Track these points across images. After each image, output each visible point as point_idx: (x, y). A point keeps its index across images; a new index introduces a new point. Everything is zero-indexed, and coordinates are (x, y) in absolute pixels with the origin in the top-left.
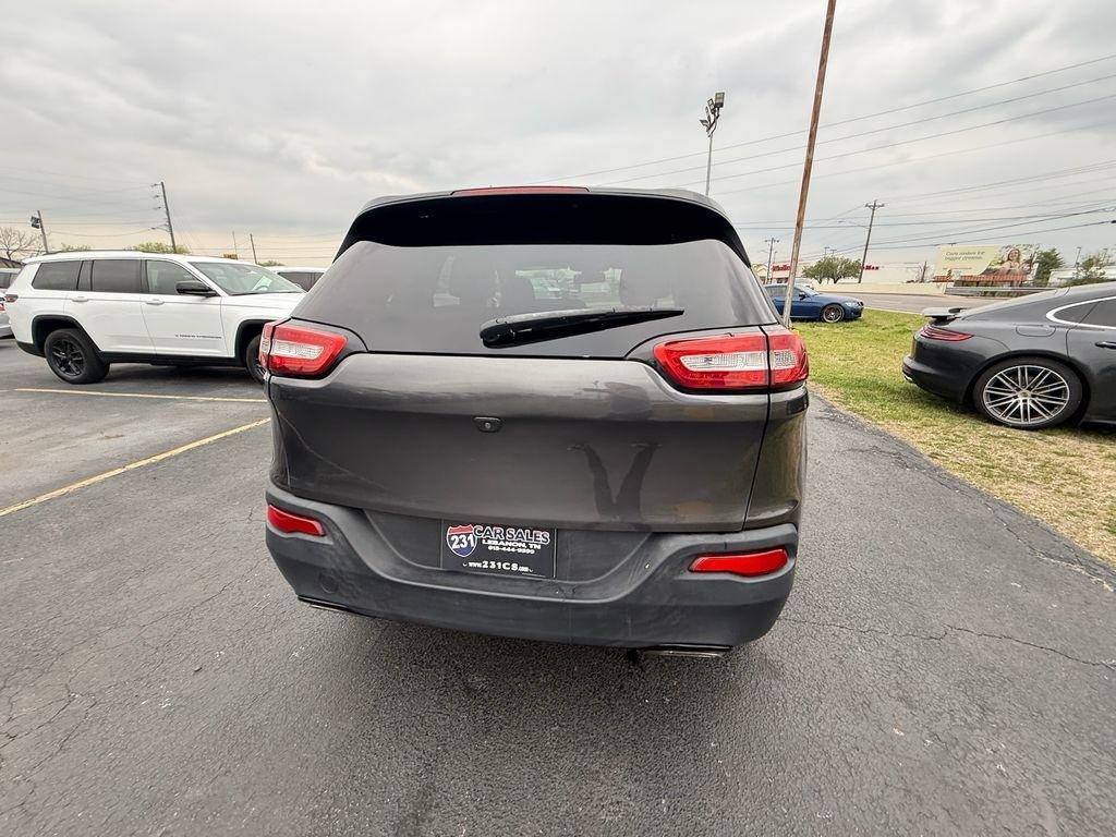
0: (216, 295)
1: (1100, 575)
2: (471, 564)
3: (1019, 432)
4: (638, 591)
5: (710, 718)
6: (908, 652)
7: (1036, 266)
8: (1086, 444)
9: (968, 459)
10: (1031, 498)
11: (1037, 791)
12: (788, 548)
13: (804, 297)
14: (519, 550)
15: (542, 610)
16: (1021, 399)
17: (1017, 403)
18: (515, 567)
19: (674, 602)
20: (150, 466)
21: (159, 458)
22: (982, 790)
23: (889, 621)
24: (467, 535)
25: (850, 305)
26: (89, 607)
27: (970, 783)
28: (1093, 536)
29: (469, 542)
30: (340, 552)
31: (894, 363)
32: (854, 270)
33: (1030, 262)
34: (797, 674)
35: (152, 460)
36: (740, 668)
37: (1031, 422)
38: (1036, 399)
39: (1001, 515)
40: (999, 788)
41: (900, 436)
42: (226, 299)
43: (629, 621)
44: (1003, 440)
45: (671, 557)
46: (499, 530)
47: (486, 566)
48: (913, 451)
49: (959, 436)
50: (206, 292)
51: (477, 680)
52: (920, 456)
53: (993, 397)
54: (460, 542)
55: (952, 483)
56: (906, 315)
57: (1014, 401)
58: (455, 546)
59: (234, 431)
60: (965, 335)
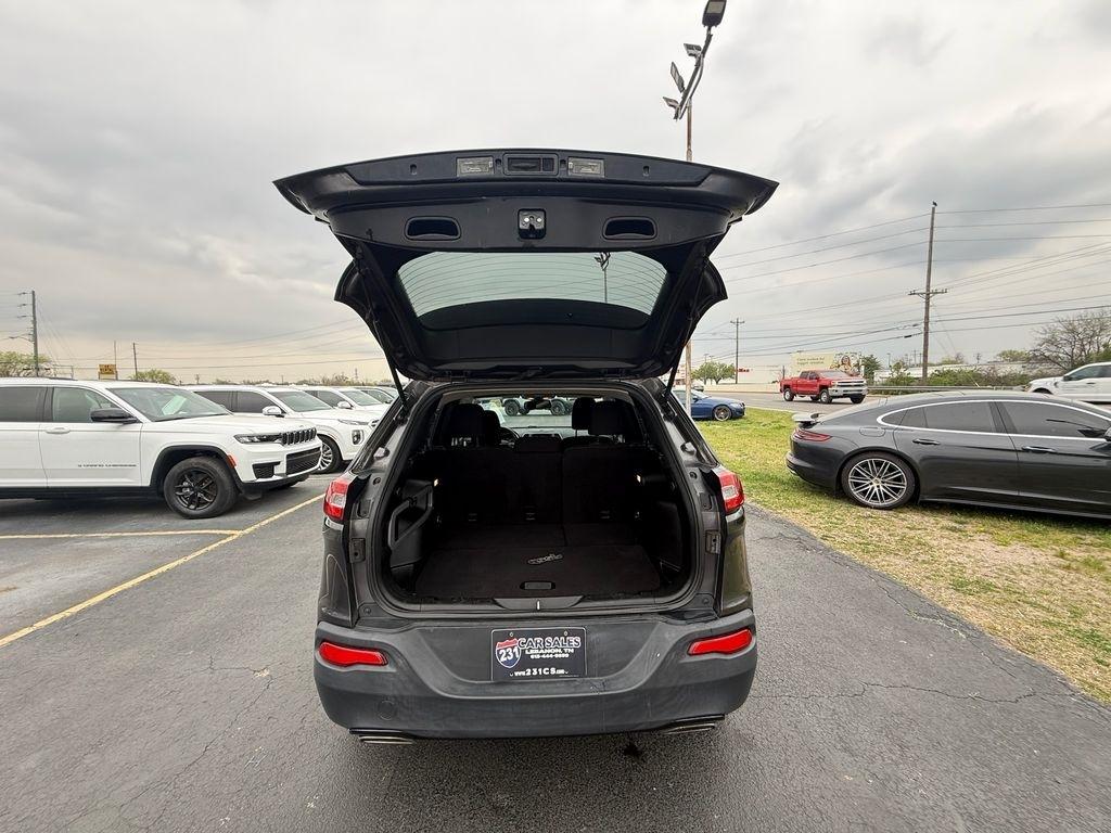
0: (136, 421)
1: (954, 626)
2: (516, 674)
3: (880, 511)
4: (655, 677)
5: (708, 793)
6: (842, 710)
7: (863, 368)
8: (926, 519)
9: (850, 539)
10: (897, 566)
11: (949, 805)
12: (749, 628)
13: (696, 400)
14: (556, 656)
15: (582, 705)
16: (875, 485)
17: (873, 489)
18: (553, 671)
19: (681, 683)
20: (65, 621)
21: (74, 610)
22: (913, 812)
23: (823, 685)
24: (513, 648)
25: (735, 406)
26: (43, 796)
27: (905, 809)
28: (945, 595)
29: (514, 654)
30: (403, 678)
31: (780, 459)
32: (730, 372)
33: (857, 365)
34: (765, 742)
35: (67, 613)
36: (721, 746)
37: (886, 503)
38: (885, 485)
39: (882, 584)
40: (924, 808)
41: (796, 522)
42: (148, 425)
43: (649, 704)
44: (870, 520)
45: (675, 645)
46: (539, 639)
47: (529, 674)
48: (809, 535)
49: (838, 519)
50: (124, 419)
51: (501, 798)
52: (814, 539)
53: (856, 484)
54: (507, 654)
55: (842, 561)
56: (778, 413)
57: (870, 487)
58: (503, 659)
59: (160, 570)
60: (827, 437)
